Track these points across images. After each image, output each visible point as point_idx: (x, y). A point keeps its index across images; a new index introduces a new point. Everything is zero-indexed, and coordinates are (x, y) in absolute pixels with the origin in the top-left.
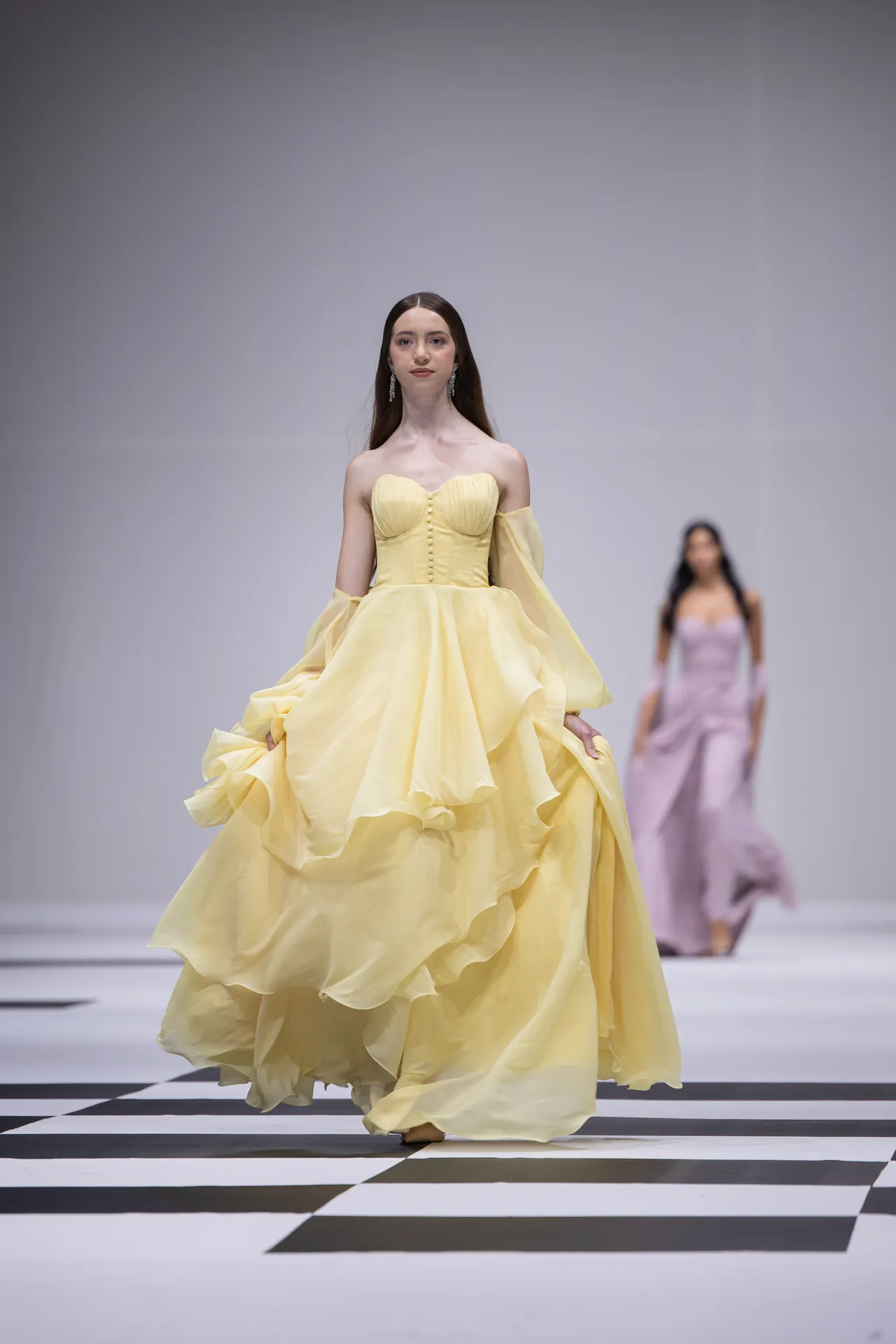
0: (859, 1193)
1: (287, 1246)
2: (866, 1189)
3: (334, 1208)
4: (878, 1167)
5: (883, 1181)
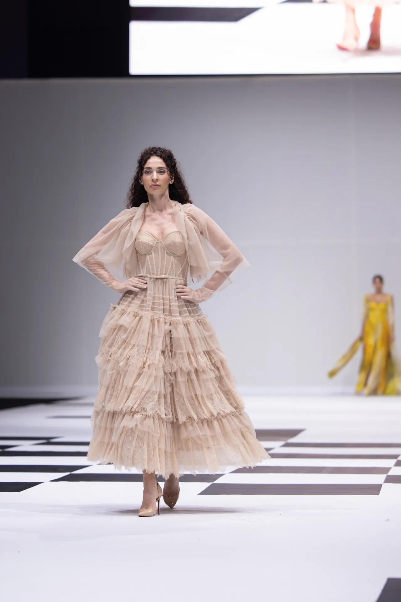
0: (383, 477)
1: (205, 492)
2: (386, 475)
3: (219, 481)
4: (389, 469)
5: (391, 473)
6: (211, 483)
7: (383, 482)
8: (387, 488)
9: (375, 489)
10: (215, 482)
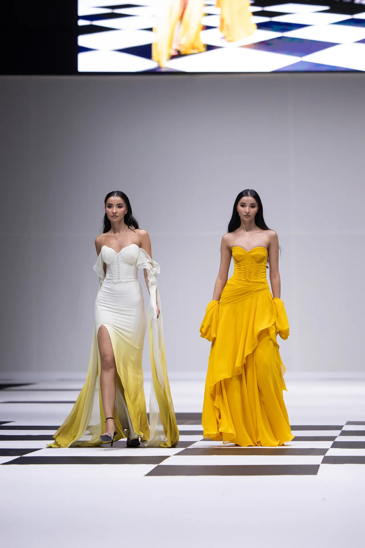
0: (321, 457)
1: (150, 474)
2: (323, 456)
3: (164, 463)
4: (326, 450)
5: (328, 454)
6: (157, 465)
7: (321, 462)
8: (325, 468)
9: (312, 470)
10: (160, 464)
